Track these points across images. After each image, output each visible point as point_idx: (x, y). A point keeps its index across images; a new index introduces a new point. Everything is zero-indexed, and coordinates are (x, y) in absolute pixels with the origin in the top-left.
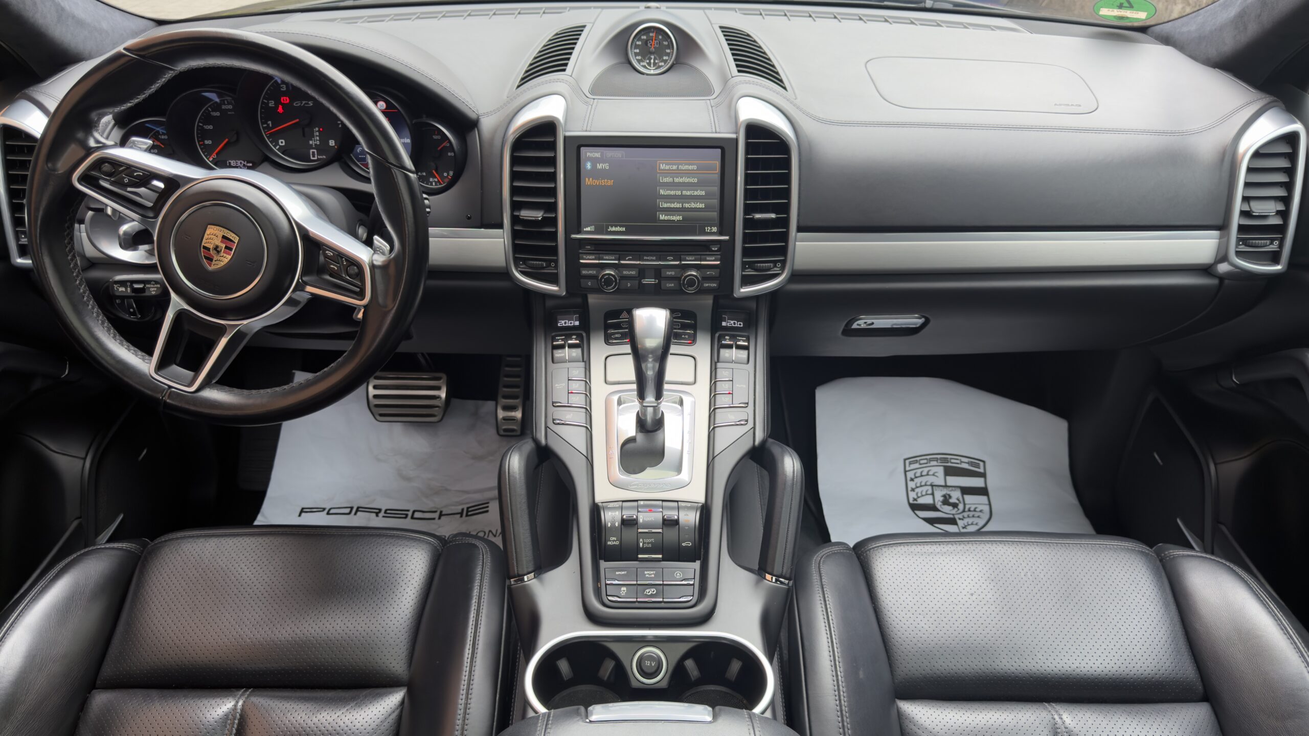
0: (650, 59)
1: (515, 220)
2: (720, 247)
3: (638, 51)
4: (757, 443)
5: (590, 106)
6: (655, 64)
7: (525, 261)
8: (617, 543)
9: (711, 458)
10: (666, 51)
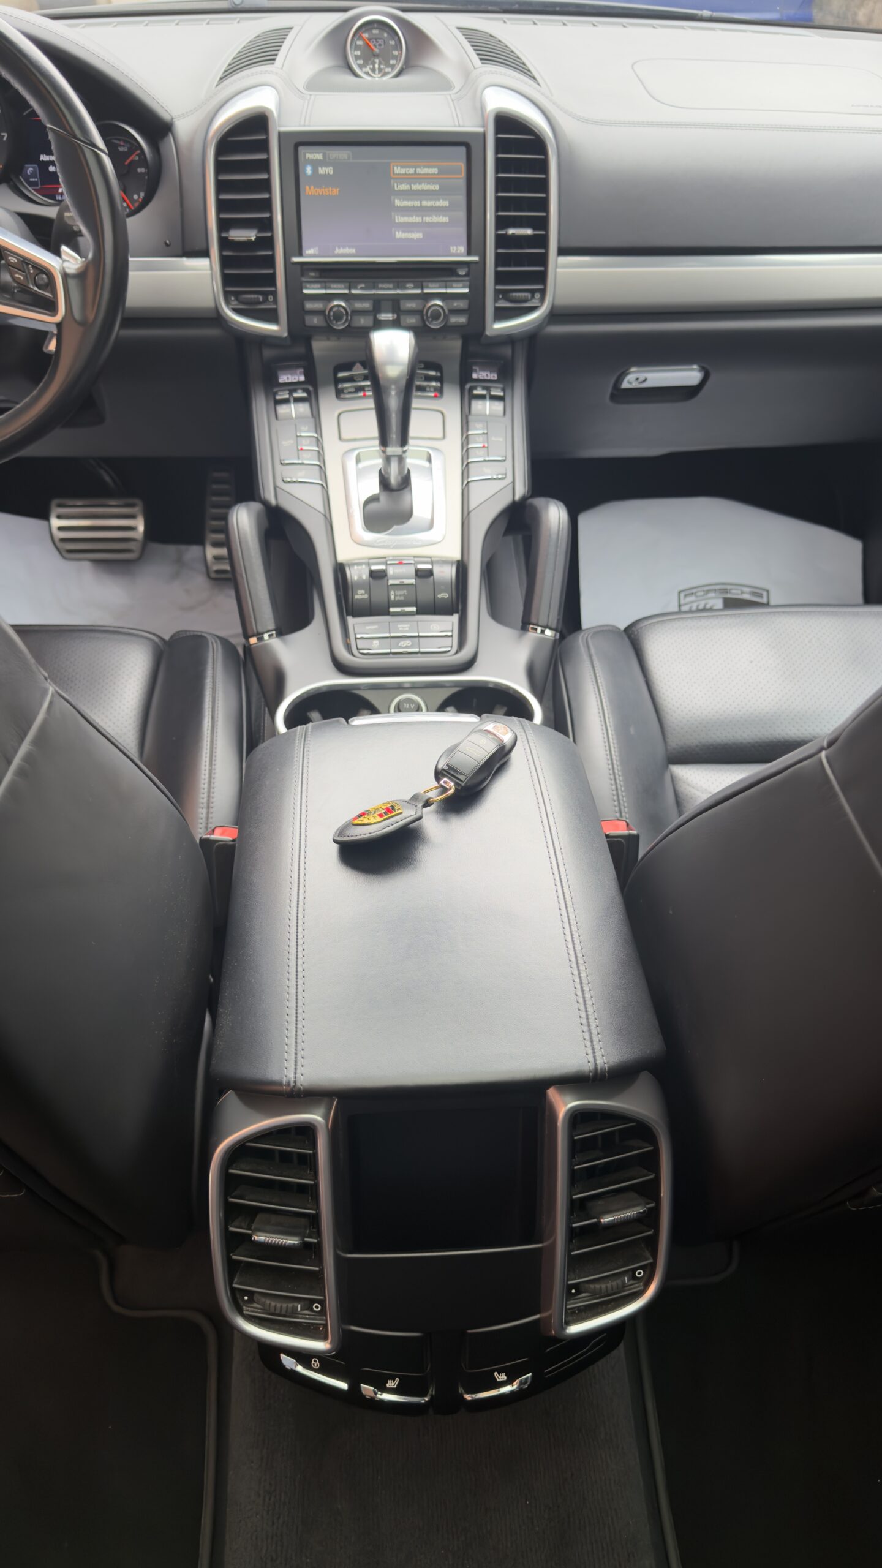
0: (374, 64)
1: (224, 243)
2: (469, 271)
3: (358, 53)
4: (517, 497)
5: (307, 102)
6: (380, 70)
7: (237, 295)
8: (366, 596)
9: (466, 513)
10: (392, 54)
